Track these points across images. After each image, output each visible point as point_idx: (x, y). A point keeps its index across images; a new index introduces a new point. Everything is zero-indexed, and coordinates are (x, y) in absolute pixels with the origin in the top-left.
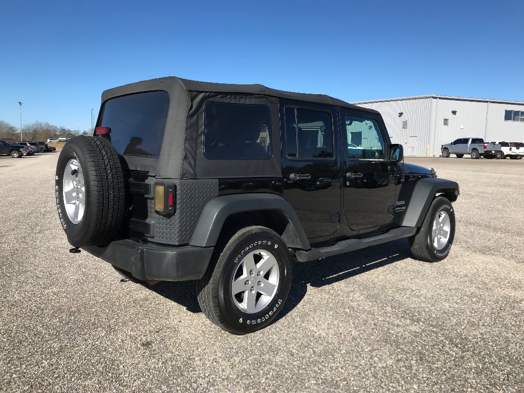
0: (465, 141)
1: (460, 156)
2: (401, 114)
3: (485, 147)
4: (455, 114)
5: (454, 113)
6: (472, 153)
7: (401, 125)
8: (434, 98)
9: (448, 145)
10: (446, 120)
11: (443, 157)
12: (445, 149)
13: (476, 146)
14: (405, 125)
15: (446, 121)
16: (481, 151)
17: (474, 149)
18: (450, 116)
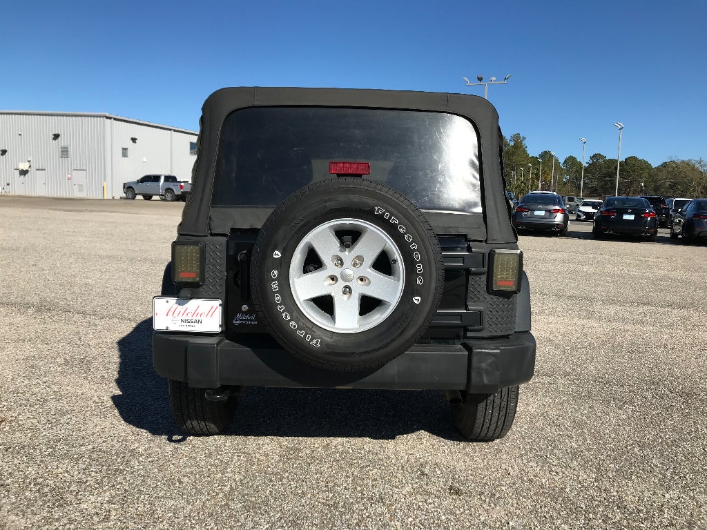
0: (156, 179)
1: (148, 197)
2: (56, 137)
3: (182, 187)
4: (135, 142)
5: (134, 140)
6: (166, 194)
7: (58, 152)
8: (107, 118)
9: (134, 183)
10: (125, 150)
11: (127, 198)
12: (128, 188)
13: (171, 185)
14: (65, 152)
15: (125, 152)
16: (178, 192)
17: (169, 190)
18: (129, 144)
